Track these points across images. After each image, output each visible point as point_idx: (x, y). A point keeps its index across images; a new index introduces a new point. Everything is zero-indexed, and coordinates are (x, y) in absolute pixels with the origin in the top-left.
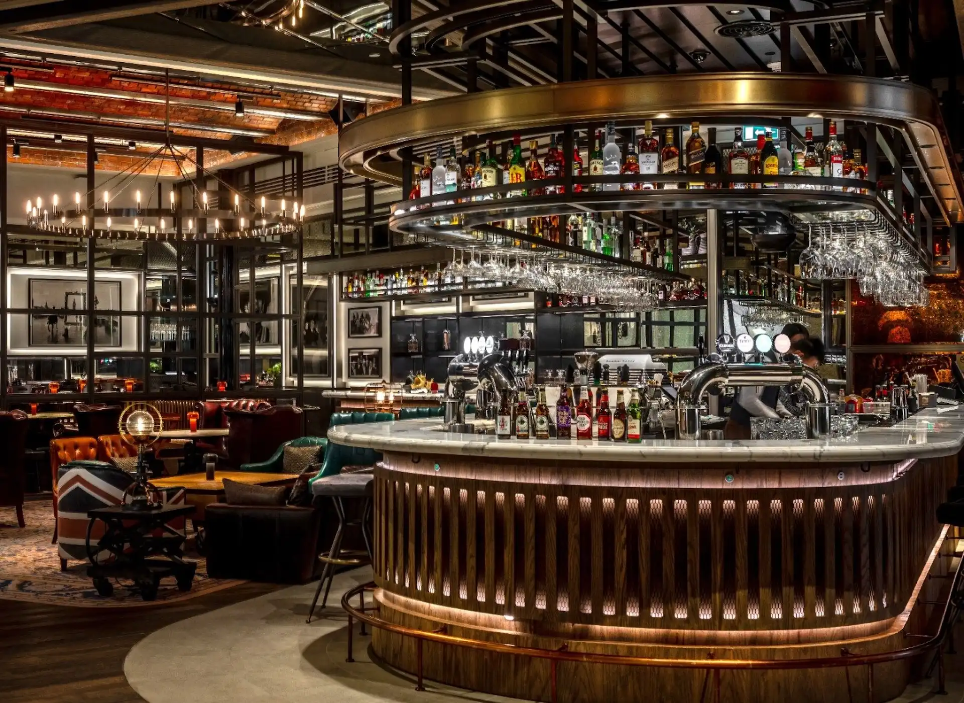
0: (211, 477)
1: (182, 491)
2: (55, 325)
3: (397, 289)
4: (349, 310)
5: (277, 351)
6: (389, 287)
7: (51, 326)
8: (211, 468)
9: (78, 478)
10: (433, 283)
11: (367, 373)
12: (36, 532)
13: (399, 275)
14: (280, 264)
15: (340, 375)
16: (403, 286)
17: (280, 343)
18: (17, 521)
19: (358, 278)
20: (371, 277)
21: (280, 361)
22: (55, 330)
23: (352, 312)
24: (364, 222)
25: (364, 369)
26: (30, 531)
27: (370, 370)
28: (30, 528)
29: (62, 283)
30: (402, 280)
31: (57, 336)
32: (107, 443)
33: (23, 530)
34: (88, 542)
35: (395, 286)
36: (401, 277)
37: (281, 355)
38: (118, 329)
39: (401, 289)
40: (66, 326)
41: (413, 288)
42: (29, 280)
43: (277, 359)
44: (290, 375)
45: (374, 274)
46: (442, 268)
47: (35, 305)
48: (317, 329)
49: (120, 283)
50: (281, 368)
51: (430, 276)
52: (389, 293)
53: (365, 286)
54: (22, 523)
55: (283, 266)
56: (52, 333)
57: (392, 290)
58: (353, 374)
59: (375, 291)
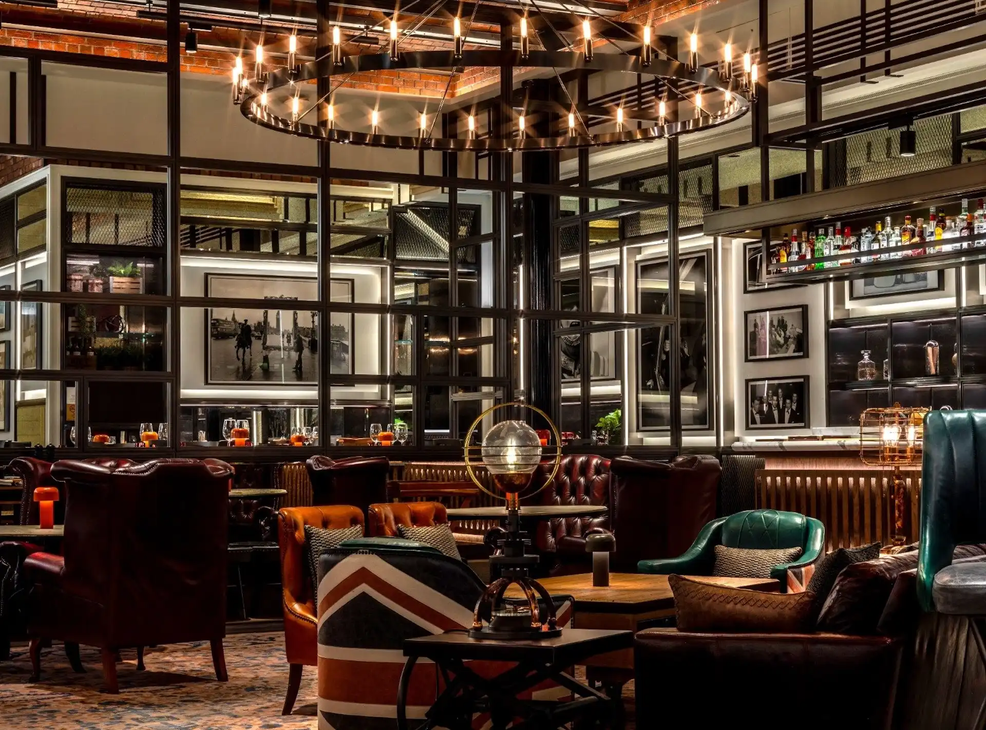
0: (601, 581)
1: (567, 603)
2: (247, 350)
3: (881, 251)
4: (746, 314)
5: (615, 389)
6: (864, 248)
7: (241, 350)
8: (602, 563)
9: (363, 575)
10: (957, 235)
11: (782, 420)
12: (252, 690)
13: (883, 227)
14: (619, 244)
15: (730, 426)
16: (893, 244)
17: (618, 375)
18: (212, 670)
19: (798, 238)
20: (826, 234)
21: (620, 406)
22: (247, 358)
23: (751, 316)
24: (804, 141)
25: (776, 413)
26: (238, 688)
27: (787, 416)
28: (239, 683)
29: (258, 282)
30: (889, 236)
31: (250, 369)
32: (386, 517)
33: (225, 685)
34: (401, 712)
35: (876, 246)
36: (888, 229)
37: (621, 397)
38: (348, 357)
39: (888, 250)
40: (265, 353)
41: (912, 246)
42: (207, 275)
43: (615, 403)
44: (638, 430)
45: (831, 230)
46: (971, 209)
47: (214, 317)
48: (686, 350)
49: (352, 281)
50: (621, 419)
51: (948, 222)
52: (864, 259)
53: (813, 251)
54: (221, 674)
55: (625, 248)
56: (243, 364)
57: (870, 252)
58: (754, 422)
59: (836, 258)
